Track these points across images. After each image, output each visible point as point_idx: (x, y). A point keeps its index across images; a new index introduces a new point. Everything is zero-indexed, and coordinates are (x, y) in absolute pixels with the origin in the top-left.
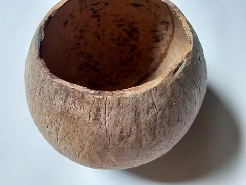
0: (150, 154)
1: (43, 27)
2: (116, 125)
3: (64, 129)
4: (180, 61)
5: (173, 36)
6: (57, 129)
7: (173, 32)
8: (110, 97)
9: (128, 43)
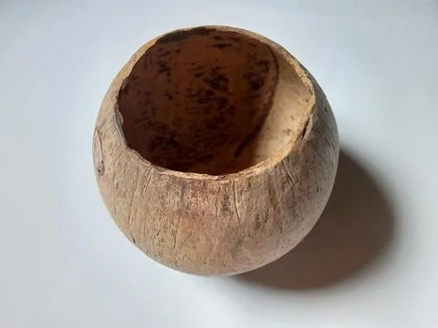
0: (290, 238)
1: (117, 106)
2: (248, 211)
3: (184, 231)
4: (305, 119)
5: (277, 78)
6: (174, 233)
7: (278, 73)
8: (238, 179)
9: (213, 97)
